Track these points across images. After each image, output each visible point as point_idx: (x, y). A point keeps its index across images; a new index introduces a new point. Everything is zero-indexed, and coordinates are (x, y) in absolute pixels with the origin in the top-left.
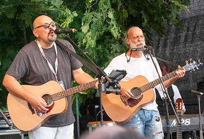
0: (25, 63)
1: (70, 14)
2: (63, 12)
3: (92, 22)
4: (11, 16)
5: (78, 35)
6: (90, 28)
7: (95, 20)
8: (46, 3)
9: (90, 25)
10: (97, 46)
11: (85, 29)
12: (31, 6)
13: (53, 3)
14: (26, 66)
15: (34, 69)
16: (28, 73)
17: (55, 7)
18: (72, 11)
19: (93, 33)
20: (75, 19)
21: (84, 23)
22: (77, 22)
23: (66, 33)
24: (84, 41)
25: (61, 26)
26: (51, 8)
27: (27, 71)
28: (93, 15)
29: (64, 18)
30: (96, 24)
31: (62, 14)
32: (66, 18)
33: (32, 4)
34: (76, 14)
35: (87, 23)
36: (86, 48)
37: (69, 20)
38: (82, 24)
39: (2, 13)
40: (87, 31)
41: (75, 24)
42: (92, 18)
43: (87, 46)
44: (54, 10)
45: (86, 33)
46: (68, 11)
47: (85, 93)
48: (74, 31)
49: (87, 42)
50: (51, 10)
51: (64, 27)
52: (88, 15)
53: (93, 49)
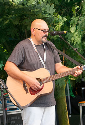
0: (22, 53)
1: (61, 19)
2: (55, 18)
3: (78, 24)
4: (16, 23)
5: (67, 35)
6: (77, 29)
7: (80, 22)
8: (42, 12)
9: (76, 27)
10: (82, 42)
11: (72, 30)
12: (31, 14)
13: (48, 12)
14: (23, 56)
15: (28, 58)
16: (23, 62)
17: (49, 14)
18: (62, 17)
19: (79, 33)
20: (65, 22)
21: (72, 25)
22: (67, 25)
23: (60, 34)
24: (73, 39)
25: (54, 29)
26: (46, 16)
27: (23, 60)
28: (79, 19)
29: (57, 22)
30: (81, 25)
31: (55, 20)
32: (58, 22)
33: (32, 13)
34: (65, 19)
35: (74, 25)
36: (74, 44)
37: (61, 24)
38: (71, 26)
39: (9, 21)
40: (74, 32)
41: (65, 26)
42: (78, 21)
43: (75, 43)
44: (49, 16)
45: (74, 33)
46: (59, 17)
47: (75, 79)
48: (65, 33)
49: (75, 40)
50: (47, 17)
51: (57, 29)
52: (74, 19)
53: (79, 45)
